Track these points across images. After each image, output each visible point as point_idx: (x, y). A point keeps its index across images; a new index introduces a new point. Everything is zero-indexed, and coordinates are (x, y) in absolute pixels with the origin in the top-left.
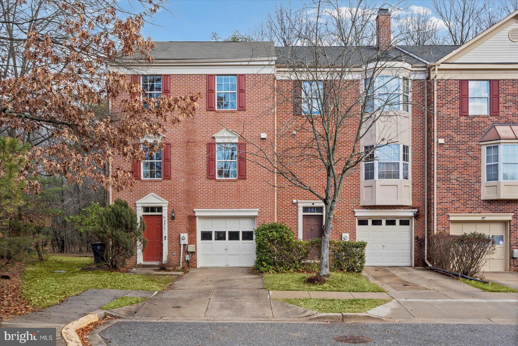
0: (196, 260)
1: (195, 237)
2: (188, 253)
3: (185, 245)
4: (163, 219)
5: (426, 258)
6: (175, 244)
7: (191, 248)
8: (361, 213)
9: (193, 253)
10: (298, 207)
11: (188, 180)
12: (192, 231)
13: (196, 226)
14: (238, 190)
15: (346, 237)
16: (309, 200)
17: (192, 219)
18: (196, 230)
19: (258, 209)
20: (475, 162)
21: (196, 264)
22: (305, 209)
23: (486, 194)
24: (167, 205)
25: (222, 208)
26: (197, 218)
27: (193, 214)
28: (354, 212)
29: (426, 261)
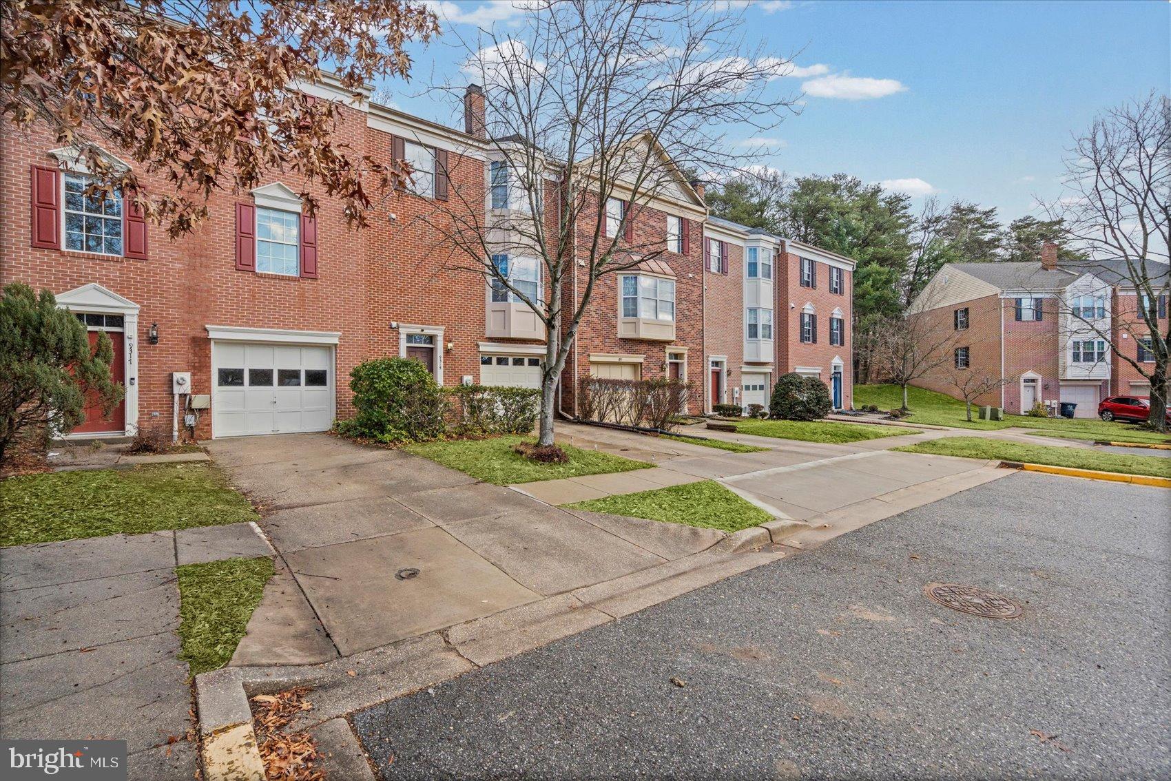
0: (209, 425)
1: (209, 380)
2: (192, 411)
3: (183, 396)
4: (127, 342)
5: (560, 407)
6: (159, 393)
7: (199, 402)
8: (486, 348)
9: (205, 411)
10: (399, 333)
11: (192, 268)
12: (200, 366)
13: (210, 358)
14: (302, 297)
15: (468, 379)
16: (415, 323)
17: (201, 344)
18: (210, 366)
19: (340, 333)
20: (611, 294)
21: (210, 432)
22: (410, 337)
23: (623, 331)
24: (137, 312)
25: (268, 327)
26: (212, 342)
27: (203, 335)
28: (478, 346)
29: (561, 411)
